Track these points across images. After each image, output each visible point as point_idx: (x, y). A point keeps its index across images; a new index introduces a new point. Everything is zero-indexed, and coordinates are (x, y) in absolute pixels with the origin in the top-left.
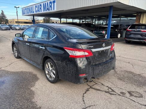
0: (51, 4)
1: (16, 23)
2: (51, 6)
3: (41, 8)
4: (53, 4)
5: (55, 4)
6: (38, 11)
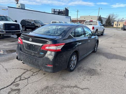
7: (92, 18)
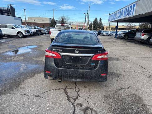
0: (131, 8)
1: (111, 29)
2: (130, 11)
3: (122, 14)
4: (133, 8)
5: (135, 7)
6: (120, 16)
7: (43, 21)
